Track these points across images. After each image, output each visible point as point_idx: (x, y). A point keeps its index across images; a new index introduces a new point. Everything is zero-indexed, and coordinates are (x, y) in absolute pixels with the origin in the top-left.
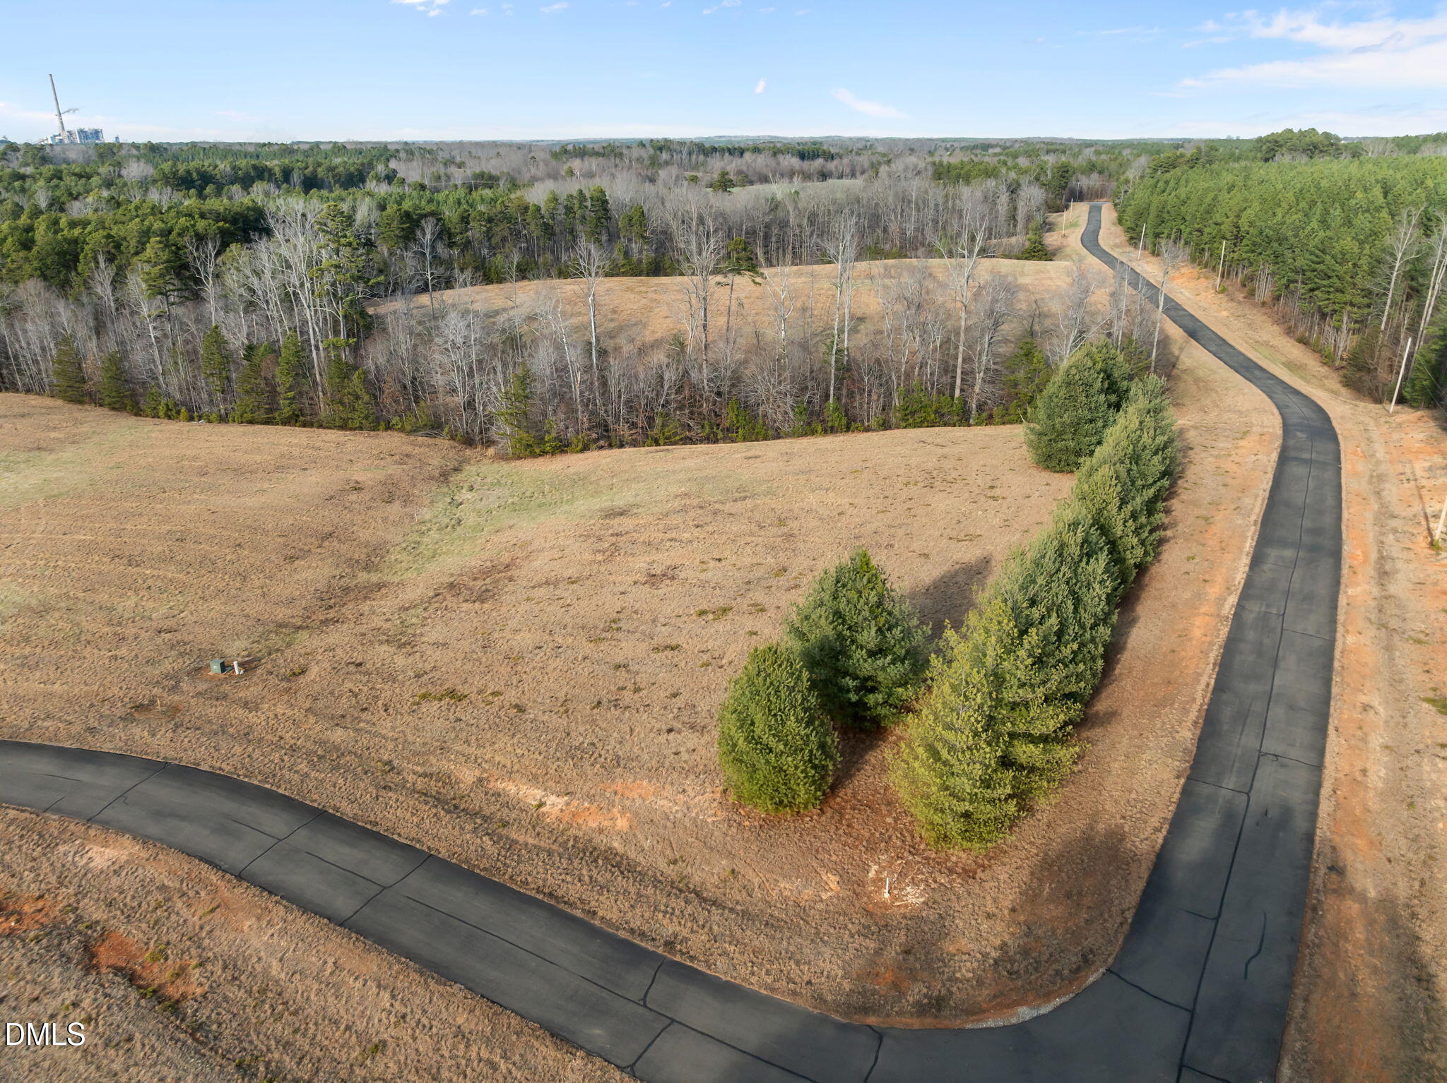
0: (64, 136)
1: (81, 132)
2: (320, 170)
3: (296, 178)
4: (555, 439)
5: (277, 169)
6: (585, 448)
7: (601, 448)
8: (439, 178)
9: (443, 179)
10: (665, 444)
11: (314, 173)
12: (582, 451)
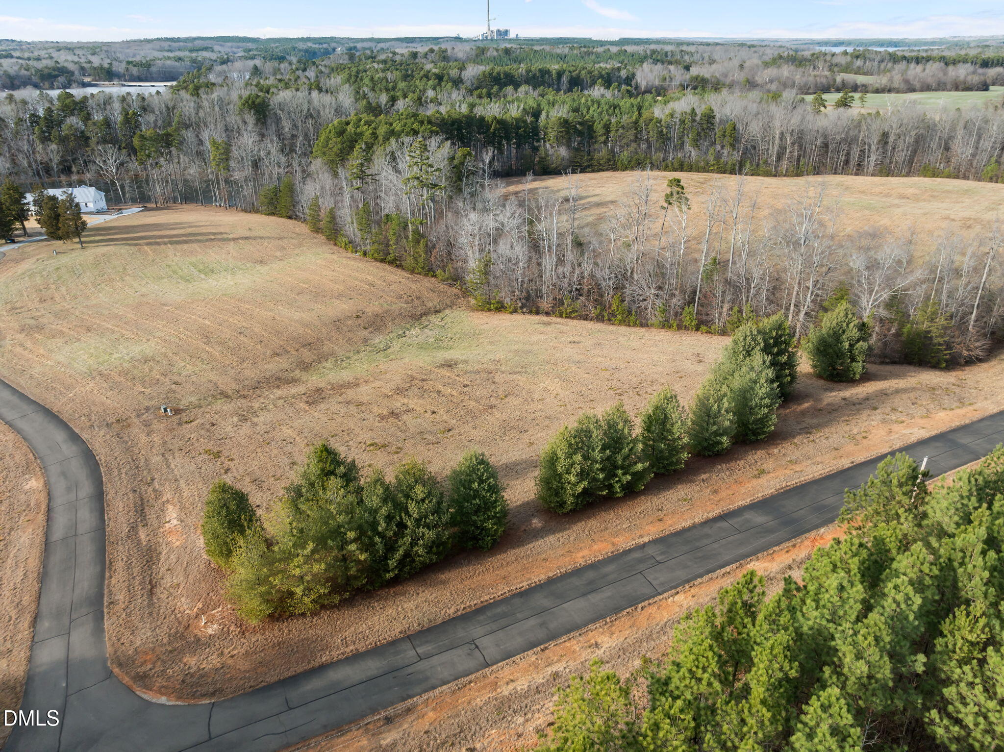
0: (489, 35)
1: (498, 31)
2: (583, 72)
3: (565, 79)
4: (498, 302)
5: (554, 72)
6: (515, 311)
7: (524, 313)
8: (665, 79)
9: (668, 79)
10: (566, 317)
11: (578, 76)
12: (511, 313)
